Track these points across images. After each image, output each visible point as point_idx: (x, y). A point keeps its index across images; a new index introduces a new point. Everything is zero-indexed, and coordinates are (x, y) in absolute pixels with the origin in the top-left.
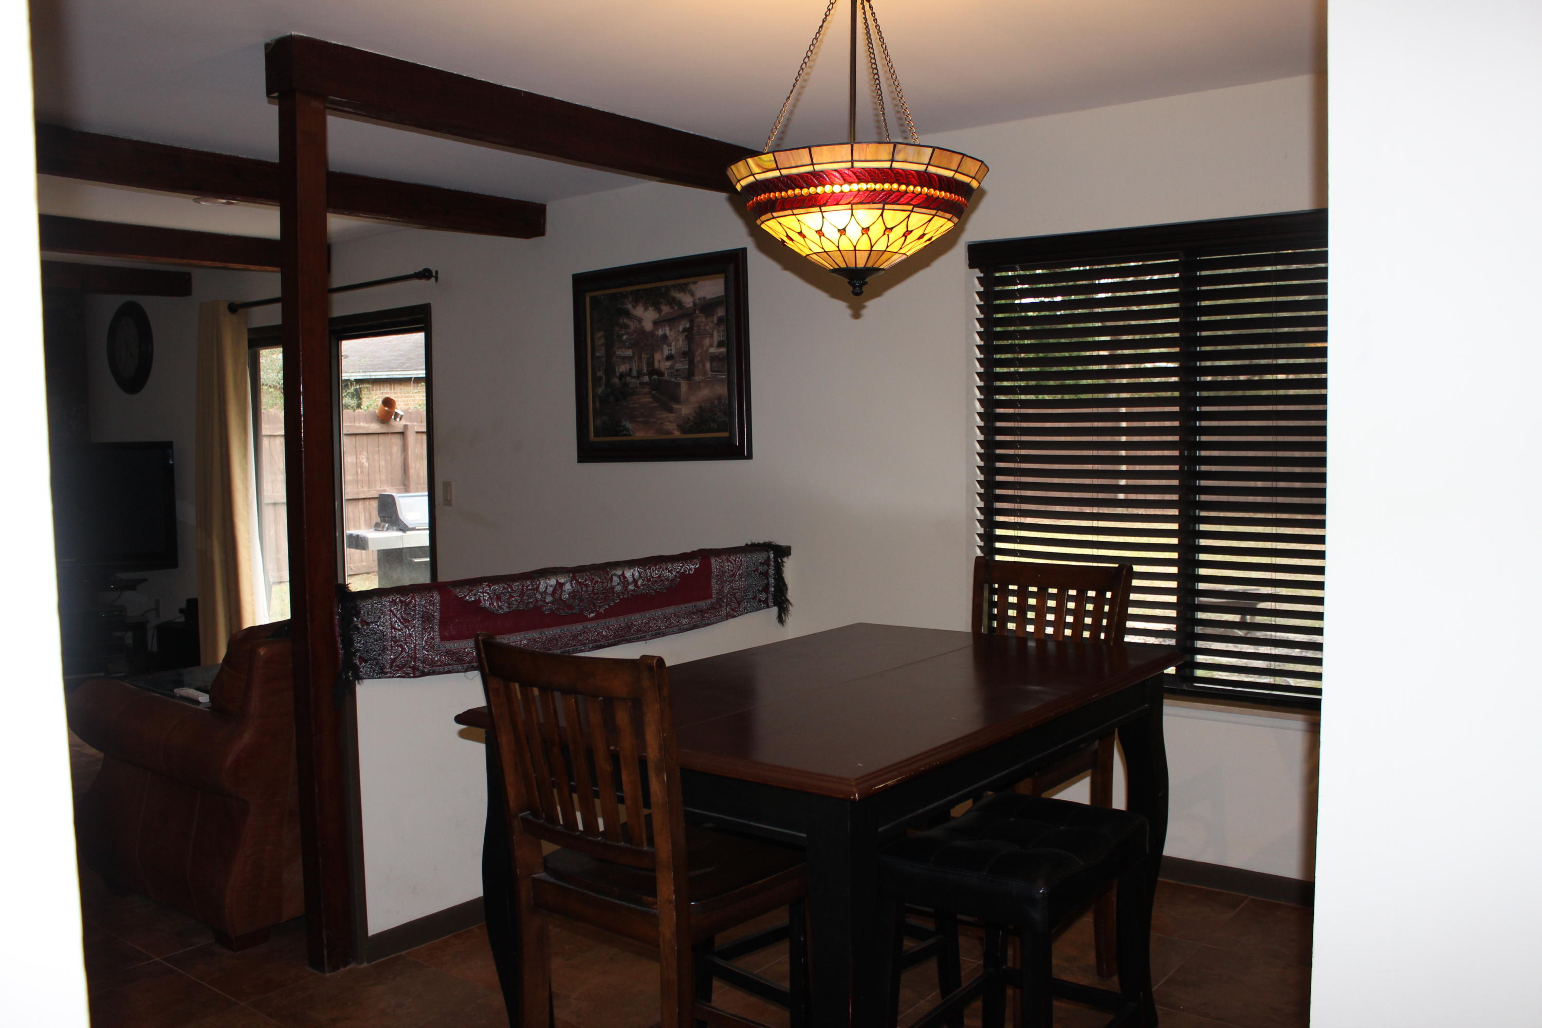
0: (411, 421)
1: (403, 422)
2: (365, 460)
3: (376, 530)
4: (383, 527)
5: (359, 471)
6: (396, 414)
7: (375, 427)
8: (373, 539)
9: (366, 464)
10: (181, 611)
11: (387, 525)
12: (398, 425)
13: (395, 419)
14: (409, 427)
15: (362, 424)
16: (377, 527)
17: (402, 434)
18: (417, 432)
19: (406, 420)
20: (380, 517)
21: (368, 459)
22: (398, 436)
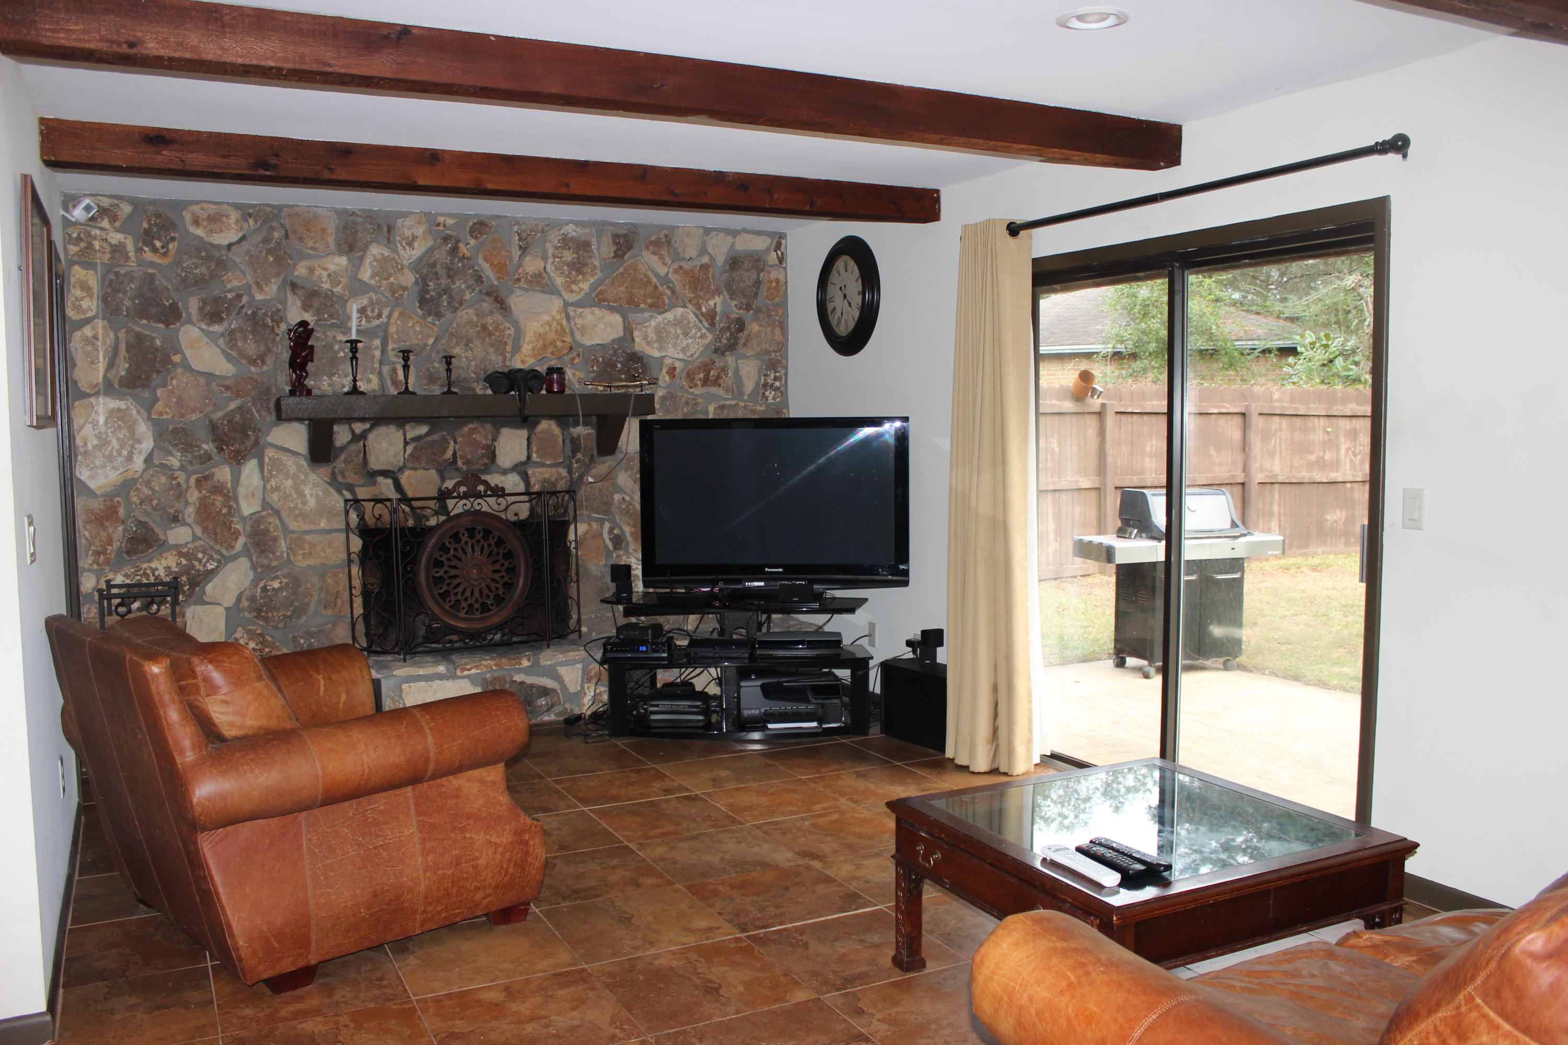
0: (1109, 399)
1: (1100, 401)
2: (1056, 445)
3: (1118, 537)
4: (1131, 533)
5: (1049, 457)
6: (1094, 390)
7: (1068, 405)
8: (1122, 548)
9: (1057, 449)
10: (909, 643)
11: (1135, 531)
12: (1095, 403)
13: (1092, 396)
14: (1108, 407)
15: (1054, 402)
16: (1121, 533)
17: (1100, 414)
18: (1117, 413)
19: (1103, 398)
20: (1122, 520)
21: (1059, 443)
22: (1094, 417)
